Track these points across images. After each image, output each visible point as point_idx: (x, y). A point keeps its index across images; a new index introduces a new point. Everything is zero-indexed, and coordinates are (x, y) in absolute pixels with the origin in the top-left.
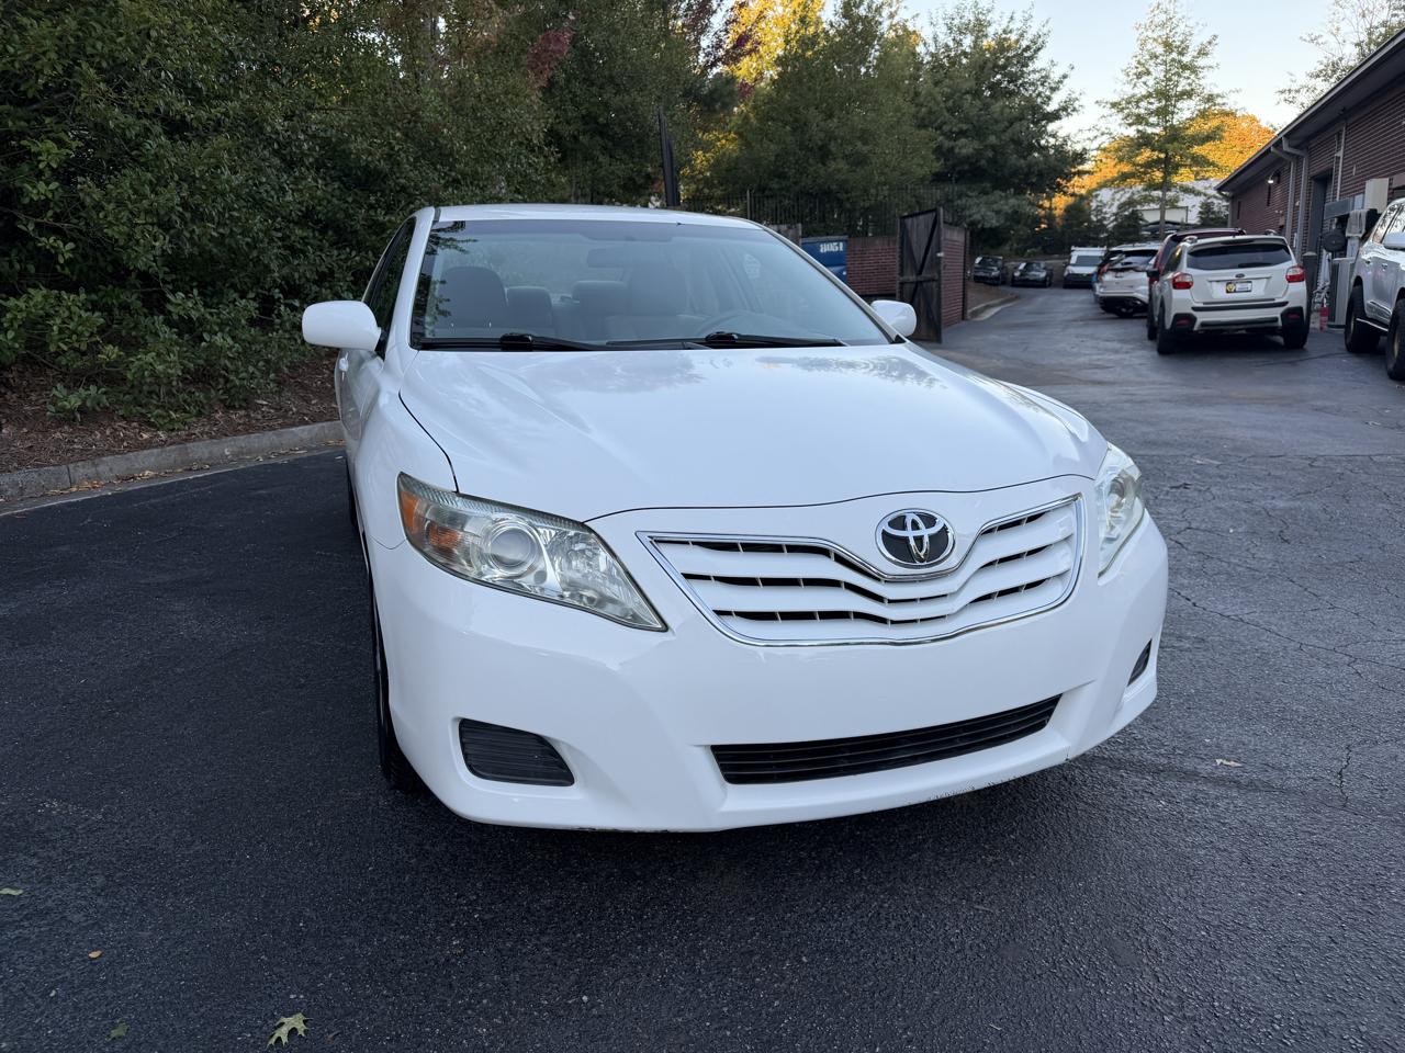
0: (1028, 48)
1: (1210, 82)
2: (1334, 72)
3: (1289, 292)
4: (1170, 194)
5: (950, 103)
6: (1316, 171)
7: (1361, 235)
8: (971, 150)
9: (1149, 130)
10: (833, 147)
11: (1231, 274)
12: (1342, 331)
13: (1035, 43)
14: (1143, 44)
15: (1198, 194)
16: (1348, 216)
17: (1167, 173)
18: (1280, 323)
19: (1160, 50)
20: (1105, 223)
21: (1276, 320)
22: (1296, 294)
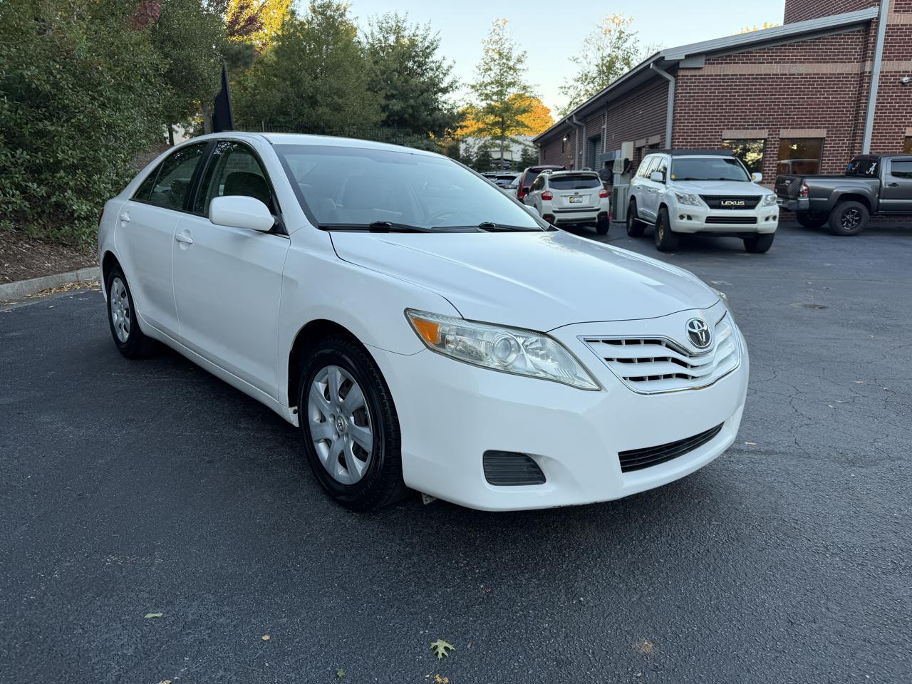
0: (428, 47)
1: (525, 78)
2: (586, 79)
3: (601, 203)
4: (506, 143)
5: (385, 76)
6: (591, 135)
7: (621, 173)
8: (399, 108)
9: (493, 103)
10: (319, 97)
11: (572, 192)
12: (625, 224)
13: (432, 44)
14: (487, 52)
15: (520, 143)
16: (613, 161)
17: (503, 131)
18: (597, 220)
19: (496, 57)
20: (471, 158)
21: (595, 218)
22: (604, 204)
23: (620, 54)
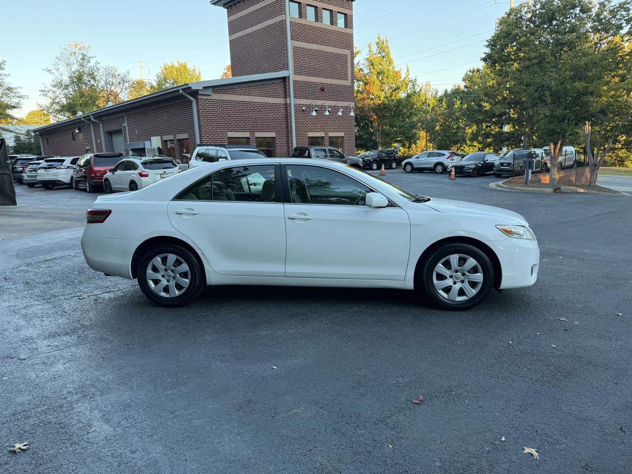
2: (61, 86)
6: (109, 129)
11: (161, 171)
15: (11, 132)
16: (143, 149)
23: (86, 70)
